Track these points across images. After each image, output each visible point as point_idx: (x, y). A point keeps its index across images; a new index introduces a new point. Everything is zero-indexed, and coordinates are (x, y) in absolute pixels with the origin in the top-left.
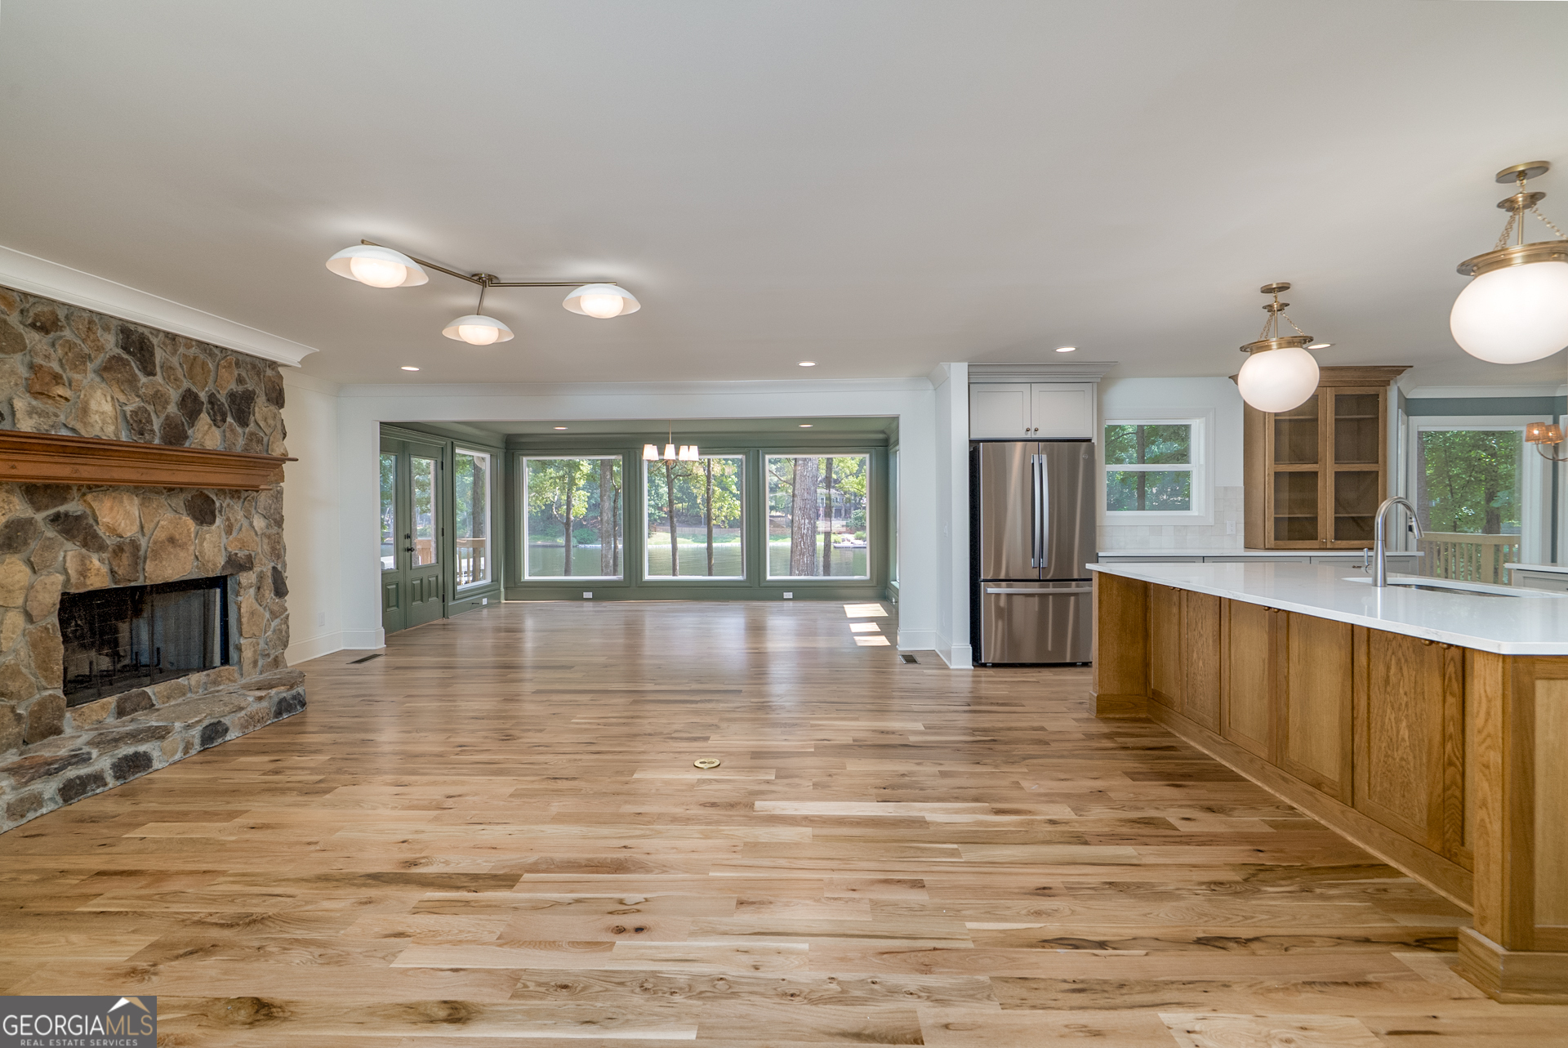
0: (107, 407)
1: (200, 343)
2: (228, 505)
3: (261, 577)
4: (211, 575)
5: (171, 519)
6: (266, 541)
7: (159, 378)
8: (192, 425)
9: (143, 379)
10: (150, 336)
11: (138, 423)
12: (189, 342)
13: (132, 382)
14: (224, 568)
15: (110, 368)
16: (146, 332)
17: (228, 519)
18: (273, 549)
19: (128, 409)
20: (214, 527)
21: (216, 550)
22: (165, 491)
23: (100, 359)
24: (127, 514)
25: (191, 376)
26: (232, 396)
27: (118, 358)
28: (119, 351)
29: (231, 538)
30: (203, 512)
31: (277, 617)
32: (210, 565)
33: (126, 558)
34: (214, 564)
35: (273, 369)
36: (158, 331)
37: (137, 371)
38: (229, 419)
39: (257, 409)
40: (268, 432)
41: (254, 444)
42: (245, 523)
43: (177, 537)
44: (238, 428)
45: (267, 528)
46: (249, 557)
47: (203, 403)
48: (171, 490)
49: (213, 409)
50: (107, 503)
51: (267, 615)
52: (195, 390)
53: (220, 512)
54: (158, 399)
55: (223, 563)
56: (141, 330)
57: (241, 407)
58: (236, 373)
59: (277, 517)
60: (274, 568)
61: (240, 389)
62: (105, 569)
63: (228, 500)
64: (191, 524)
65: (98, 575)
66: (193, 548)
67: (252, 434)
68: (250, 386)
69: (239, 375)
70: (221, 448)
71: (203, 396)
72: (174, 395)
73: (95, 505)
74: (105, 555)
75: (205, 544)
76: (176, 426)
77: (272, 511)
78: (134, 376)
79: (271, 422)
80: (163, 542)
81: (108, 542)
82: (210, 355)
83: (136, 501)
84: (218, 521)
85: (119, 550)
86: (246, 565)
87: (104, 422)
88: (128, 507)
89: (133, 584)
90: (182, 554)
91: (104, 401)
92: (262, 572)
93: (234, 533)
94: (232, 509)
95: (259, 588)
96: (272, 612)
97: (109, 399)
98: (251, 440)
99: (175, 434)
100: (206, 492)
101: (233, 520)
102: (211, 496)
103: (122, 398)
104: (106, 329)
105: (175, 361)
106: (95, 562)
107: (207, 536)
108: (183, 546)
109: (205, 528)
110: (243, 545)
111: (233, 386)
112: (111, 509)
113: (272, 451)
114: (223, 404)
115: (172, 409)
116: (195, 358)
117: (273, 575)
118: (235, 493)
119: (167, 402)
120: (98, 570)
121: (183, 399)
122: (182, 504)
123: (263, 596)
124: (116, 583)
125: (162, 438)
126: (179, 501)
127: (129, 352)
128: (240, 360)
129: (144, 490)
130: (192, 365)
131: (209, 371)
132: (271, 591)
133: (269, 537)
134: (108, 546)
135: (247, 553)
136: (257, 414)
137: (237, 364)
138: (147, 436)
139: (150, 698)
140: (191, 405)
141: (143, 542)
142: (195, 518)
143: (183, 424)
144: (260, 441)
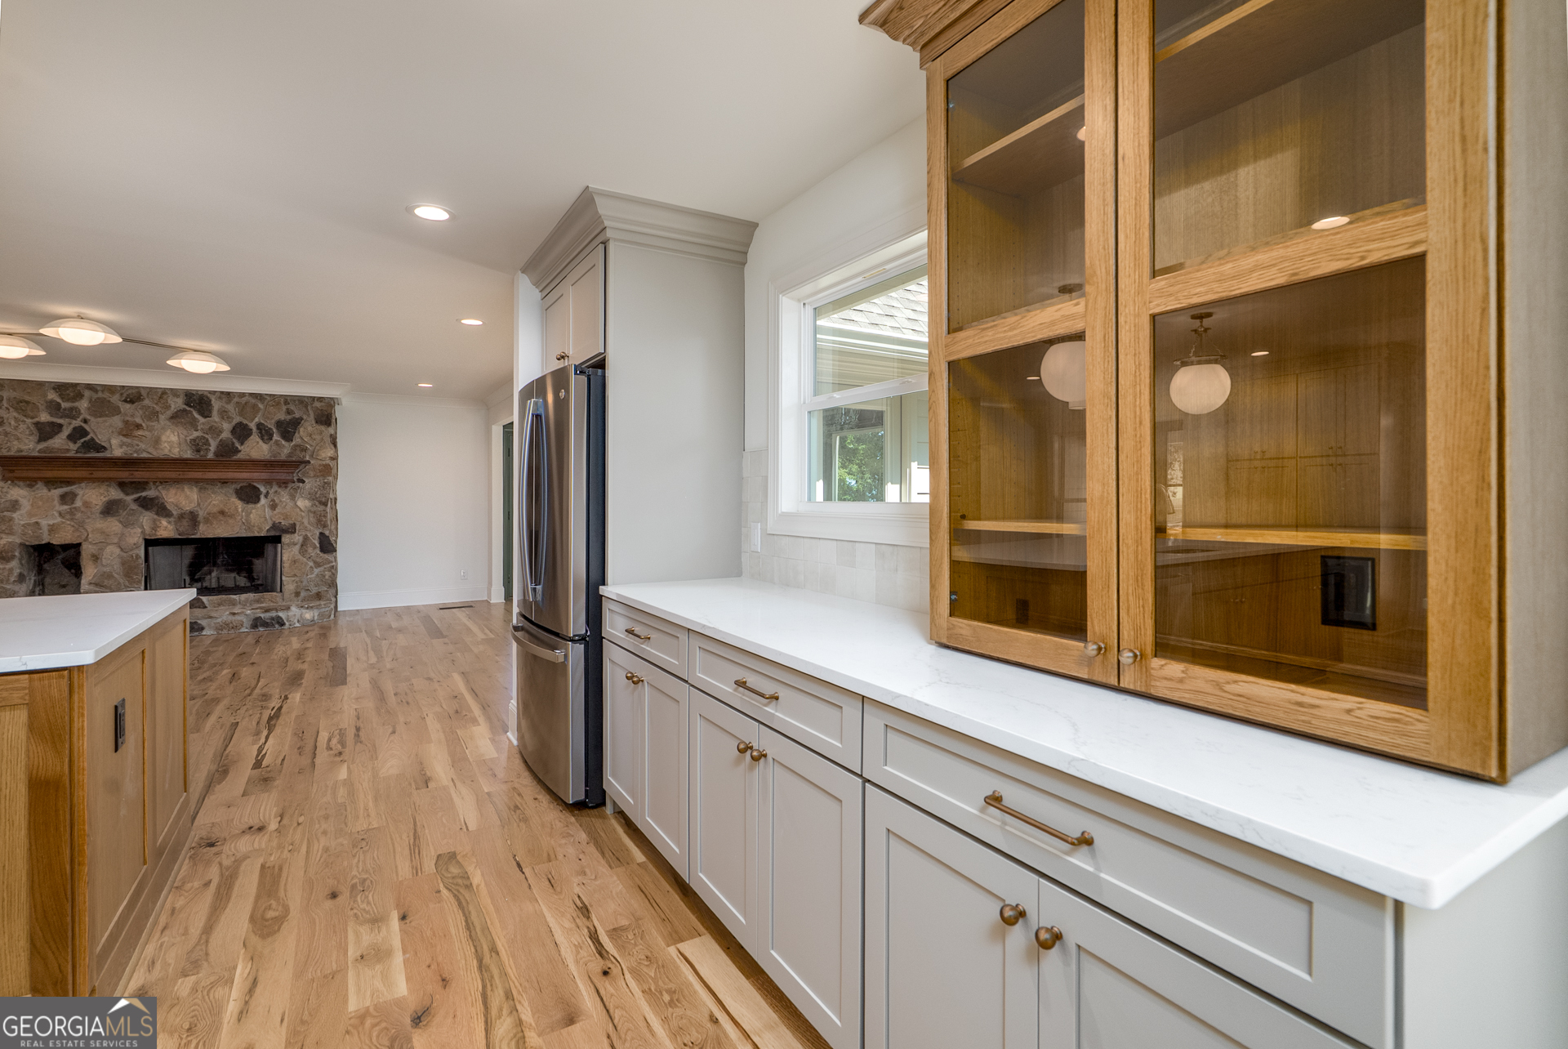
0: (174, 438)
1: (251, 394)
2: (276, 492)
3: (306, 538)
4: (257, 534)
5: (221, 499)
6: (312, 515)
7: (215, 417)
8: (242, 444)
9: (202, 420)
10: (209, 395)
11: (198, 445)
12: (242, 395)
13: (193, 424)
14: (268, 530)
15: (176, 417)
16: (205, 393)
17: (273, 500)
18: (319, 521)
19: (188, 439)
20: (259, 505)
21: (263, 520)
22: (219, 484)
23: (169, 413)
24: (187, 497)
25: (241, 413)
26: (279, 424)
27: (184, 410)
28: (185, 406)
29: (275, 512)
30: (249, 494)
31: (320, 566)
32: (256, 528)
33: (185, 523)
34: (260, 528)
35: (321, 402)
36: (216, 392)
37: (196, 415)
38: (276, 437)
39: (301, 429)
40: (314, 444)
41: (298, 452)
42: (291, 504)
43: (227, 511)
44: (283, 442)
45: (312, 506)
46: (294, 526)
47: (251, 430)
48: (224, 482)
49: (261, 433)
50: (173, 491)
51: (311, 564)
52: (245, 422)
53: (266, 496)
54: (214, 430)
55: (267, 528)
56: (200, 393)
57: (288, 429)
58: (284, 408)
59: (323, 500)
60: (321, 534)
61: (289, 417)
62: (171, 527)
63: (275, 488)
64: (239, 504)
65: (166, 529)
66: (240, 518)
67: (296, 446)
68: (297, 415)
69: (287, 409)
70: (268, 457)
71: (252, 426)
72: (227, 427)
73: (164, 493)
74: (172, 519)
75: (251, 516)
76: (227, 446)
77: (318, 496)
78: (195, 419)
79: (318, 437)
80: (215, 513)
81: (175, 513)
82: (260, 400)
83: (195, 489)
84: (263, 501)
85: (181, 517)
86: (292, 529)
87: (171, 447)
88: (188, 493)
89: (193, 537)
90: (231, 521)
91: (172, 435)
92: (306, 535)
93: (277, 510)
94: (279, 494)
95: (302, 545)
96: (315, 562)
97: (176, 434)
98: (296, 450)
99: (227, 452)
100: (255, 484)
101: (277, 501)
102: (258, 486)
103: (185, 432)
104: (178, 396)
105: (230, 407)
106: (164, 522)
107: (253, 511)
108: (231, 516)
109: (251, 506)
110: (286, 517)
111: (281, 416)
112: (176, 494)
113: (317, 455)
114: (270, 429)
115: (226, 435)
116: (246, 404)
117: (320, 538)
118: (283, 484)
119: (221, 432)
120: (166, 527)
121: (234, 429)
122: (231, 491)
123: (306, 551)
124: (179, 535)
125: (216, 454)
126: (231, 489)
127: (190, 406)
128: (287, 400)
129: (202, 484)
130: (243, 407)
131: (260, 409)
132: (315, 548)
133: (314, 513)
134: (172, 515)
135: (292, 522)
136: (301, 433)
137: (286, 403)
138: (202, 453)
139: (203, 603)
140: (241, 432)
141: (201, 514)
142: (240, 499)
143: (233, 443)
144: (305, 450)
